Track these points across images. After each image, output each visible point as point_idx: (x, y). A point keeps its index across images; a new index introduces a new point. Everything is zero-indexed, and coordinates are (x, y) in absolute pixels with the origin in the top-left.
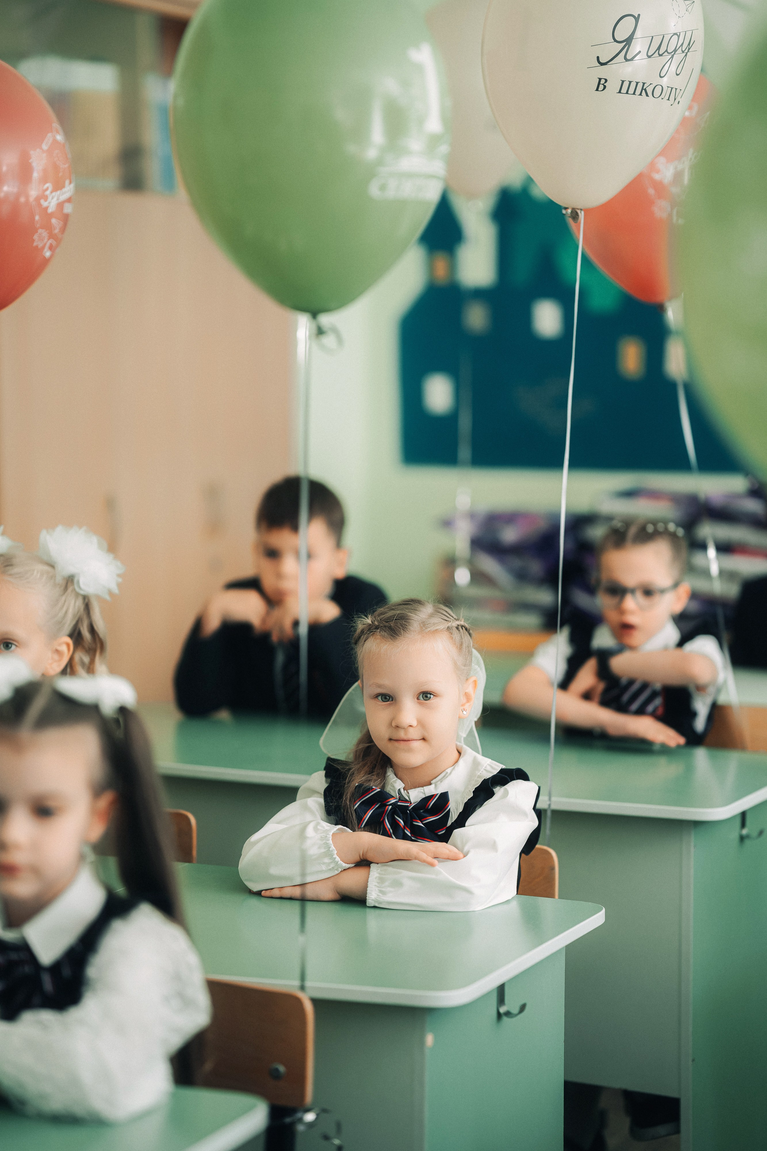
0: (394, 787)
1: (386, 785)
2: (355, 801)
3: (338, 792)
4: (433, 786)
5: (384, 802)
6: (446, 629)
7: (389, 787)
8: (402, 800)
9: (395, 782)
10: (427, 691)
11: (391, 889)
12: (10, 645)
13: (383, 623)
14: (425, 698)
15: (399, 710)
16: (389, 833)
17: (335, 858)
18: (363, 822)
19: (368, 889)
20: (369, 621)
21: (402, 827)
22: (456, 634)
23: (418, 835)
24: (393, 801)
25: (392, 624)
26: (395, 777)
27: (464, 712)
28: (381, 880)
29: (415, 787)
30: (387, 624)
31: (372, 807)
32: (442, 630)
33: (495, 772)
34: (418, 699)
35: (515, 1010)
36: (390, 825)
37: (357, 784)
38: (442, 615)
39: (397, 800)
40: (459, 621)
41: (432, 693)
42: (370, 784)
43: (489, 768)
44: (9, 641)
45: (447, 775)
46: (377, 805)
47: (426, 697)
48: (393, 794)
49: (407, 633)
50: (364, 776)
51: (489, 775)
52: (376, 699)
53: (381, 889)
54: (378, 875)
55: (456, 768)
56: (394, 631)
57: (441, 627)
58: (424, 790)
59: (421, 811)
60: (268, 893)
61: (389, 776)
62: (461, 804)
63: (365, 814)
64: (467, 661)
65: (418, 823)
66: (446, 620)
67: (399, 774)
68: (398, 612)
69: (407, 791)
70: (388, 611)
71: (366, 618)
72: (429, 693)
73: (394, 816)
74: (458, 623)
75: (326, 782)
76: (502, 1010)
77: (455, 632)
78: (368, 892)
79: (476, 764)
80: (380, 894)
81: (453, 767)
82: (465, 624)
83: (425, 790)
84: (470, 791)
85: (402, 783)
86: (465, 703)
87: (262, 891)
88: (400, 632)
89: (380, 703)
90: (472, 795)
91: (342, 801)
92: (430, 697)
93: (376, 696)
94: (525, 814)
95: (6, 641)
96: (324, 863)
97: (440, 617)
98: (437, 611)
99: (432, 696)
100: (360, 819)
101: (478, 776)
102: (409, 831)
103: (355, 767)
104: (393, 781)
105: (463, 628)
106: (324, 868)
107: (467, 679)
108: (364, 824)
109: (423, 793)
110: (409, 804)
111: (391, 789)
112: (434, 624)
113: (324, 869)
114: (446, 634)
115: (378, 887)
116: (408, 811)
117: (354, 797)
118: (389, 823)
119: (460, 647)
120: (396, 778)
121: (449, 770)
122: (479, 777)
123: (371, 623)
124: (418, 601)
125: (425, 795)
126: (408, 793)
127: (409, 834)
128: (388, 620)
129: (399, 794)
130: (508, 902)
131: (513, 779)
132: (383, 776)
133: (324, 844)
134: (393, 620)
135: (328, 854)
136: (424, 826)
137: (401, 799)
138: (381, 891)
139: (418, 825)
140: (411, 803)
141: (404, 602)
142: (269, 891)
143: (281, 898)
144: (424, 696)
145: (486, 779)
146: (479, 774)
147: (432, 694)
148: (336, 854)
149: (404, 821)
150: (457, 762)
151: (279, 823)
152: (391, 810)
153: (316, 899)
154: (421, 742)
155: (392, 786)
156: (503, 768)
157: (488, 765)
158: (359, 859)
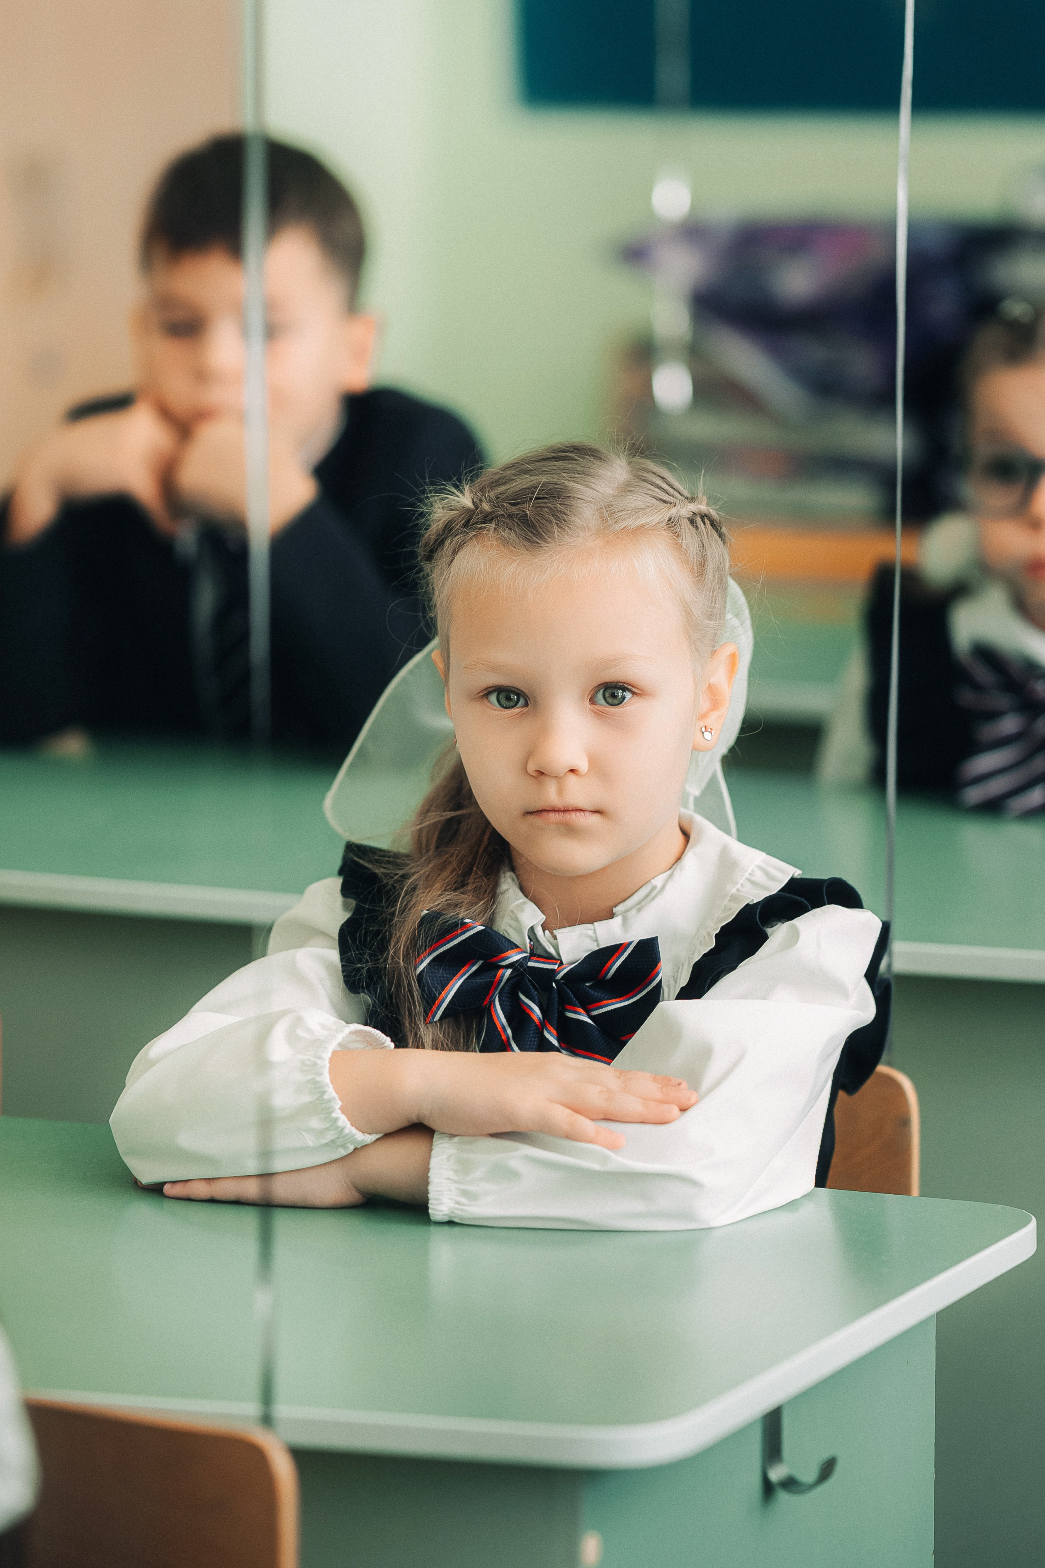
0: (517, 920)
1: (498, 917)
2: (419, 955)
3: (378, 932)
4: (617, 922)
5: (494, 960)
6: (663, 524)
7: (504, 921)
8: (540, 956)
9: (520, 907)
10: (618, 682)
11: (492, 1186)
13: (503, 506)
14: (610, 700)
15: (543, 732)
16: (504, 1037)
17: (336, 1119)
18: (438, 1009)
19: (430, 1188)
20: (465, 499)
21: (536, 1020)
22: (689, 538)
23: (578, 1042)
24: (515, 957)
25: (529, 509)
26: (521, 894)
27: (707, 735)
28: (463, 1169)
29: (572, 923)
30: (514, 510)
31: (463, 974)
32: (655, 528)
33: (775, 888)
34: (592, 701)
35: (808, 1475)
36: (506, 1017)
37: (426, 912)
38: (652, 488)
39: (525, 955)
40: (696, 502)
41: (630, 687)
42: (458, 914)
43: (759, 877)
45: (654, 893)
46: (474, 965)
47: (614, 696)
48: (514, 938)
49: (568, 534)
50: (441, 895)
51: (757, 896)
52: (485, 700)
53: (462, 1187)
54: (452, 1155)
55: (677, 873)
56: (534, 527)
57: (651, 519)
58: (595, 930)
59: (587, 984)
60: (179, 1190)
61: (505, 891)
62: (686, 967)
63: (443, 988)
64: (717, 606)
65: (580, 1013)
66: (665, 502)
67: (533, 888)
68: (544, 479)
69: (552, 933)
70: (513, 475)
71: (458, 494)
72: (620, 688)
73: (518, 996)
74: (693, 507)
75: (346, 907)
76: (776, 1474)
77: (687, 531)
78: (430, 1196)
79: (727, 867)
80: (463, 1200)
81: (669, 872)
82: (711, 511)
83: (598, 932)
85: (539, 911)
86: (708, 712)
87: (165, 1183)
88: (550, 532)
89: (496, 712)
90: (713, 945)
91: (386, 960)
92: (624, 698)
93: (486, 693)
94: (845, 989)
96: (309, 1130)
97: (649, 492)
98: (639, 477)
99: (628, 695)
100: (430, 1001)
101: (732, 896)
102: (555, 1032)
103: (418, 872)
104: (518, 906)
105: (706, 520)
106: (310, 1141)
107: (714, 653)
108: (440, 1013)
109: (591, 938)
110: (556, 967)
111: (510, 926)
112: (636, 511)
113: (311, 1144)
114: (666, 534)
115: (456, 1182)
116: (554, 985)
117: (414, 950)
118: (504, 1013)
119: (700, 570)
120: (523, 899)
121: (658, 881)
122: (734, 898)
123: (470, 505)
124: (591, 449)
125: (598, 945)
126: (555, 938)
127: (553, 1039)
128: (516, 499)
129: (531, 940)
131: (817, 903)
132: (492, 895)
133: (309, 1081)
134: (531, 499)
135: (320, 1107)
136: (590, 1021)
137: (537, 952)
138: (465, 1193)
139: (578, 1020)
140: (561, 963)
141: (554, 451)
142: (181, 1183)
143: (213, 1201)
144: (607, 695)
145: (751, 904)
146: (734, 891)
147: (630, 690)
148: (338, 1106)
149: (541, 1009)
150: (679, 859)
151: (221, 1009)
152: (509, 979)
153: (303, 1204)
154: (596, 818)
155: (512, 919)
156: (796, 876)
157: (760, 868)
158: (405, 1124)
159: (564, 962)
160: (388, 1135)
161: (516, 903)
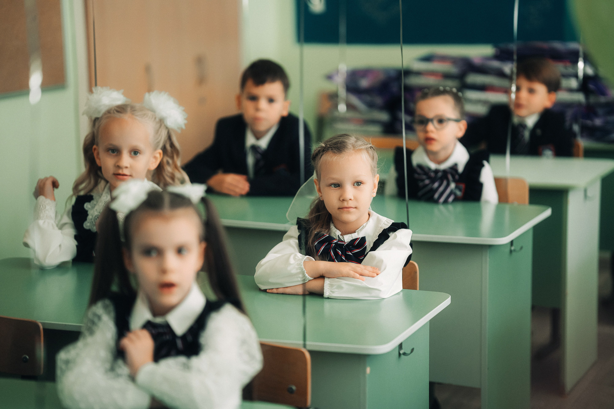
0: (335, 234)
1: (331, 234)
2: (315, 242)
4: (357, 233)
5: (331, 242)
6: (365, 149)
7: (332, 234)
8: (340, 241)
10: (359, 181)
11: (337, 290)
12: (136, 153)
13: (332, 145)
14: (357, 185)
15: (344, 192)
16: (333, 258)
17: (305, 275)
18: (319, 253)
19: (324, 290)
20: (323, 145)
21: (340, 254)
22: (370, 152)
23: (349, 259)
24: (335, 241)
26: (335, 228)
27: (374, 194)
28: (331, 285)
29: (347, 234)
31: (324, 245)
32: (363, 149)
33: (389, 225)
34: (354, 185)
35: (408, 352)
37: (315, 233)
39: (337, 241)
42: (322, 233)
43: (386, 223)
44: (136, 150)
45: (364, 227)
46: (326, 243)
48: (335, 237)
49: (347, 150)
50: (318, 230)
51: (386, 227)
52: (331, 187)
53: (331, 290)
54: (329, 283)
55: (368, 223)
56: (340, 149)
57: (363, 147)
58: (352, 235)
59: (351, 247)
60: (270, 291)
61: (332, 228)
62: (372, 242)
63: (320, 248)
65: (349, 253)
66: (365, 144)
67: (337, 226)
68: (339, 140)
70: (333, 140)
71: (321, 144)
72: (360, 183)
73: (336, 249)
74: (370, 145)
75: (299, 232)
76: (401, 353)
77: (369, 150)
78: (324, 292)
79: (378, 221)
80: (331, 293)
84: (376, 235)
85: (340, 232)
86: (374, 188)
87: (267, 289)
88: (343, 149)
89: (333, 189)
90: (378, 238)
92: (360, 185)
93: (331, 185)
94: (406, 247)
95: (134, 150)
96: (299, 277)
97: (361, 142)
100: (318, 251)
102: (344, 257)
105: (373, 148)
106: (299, 279)
109: (351, 237)
110: (344, 243)
111: (334, 235)
112: (360, 145)
113: (300, 280)
114: (366, 151)
115: (330, 289)
116: (344, 247)
117: (314, 240)
118: (333, 253)
119: (373, 158)
121: (365, 225)
122: (381, 228)
123: (325, 146)
126: (343, 237)
127: (344, 259)
128: (334, 144)
129: (338, 238)
130: (398, 294)
131: (399, 228)
132: (329, 228)
133: (299, 267)
134: (337, 144)
135: (302, 272)
136: (351, 254)
137: (340, 240)
138: (331, 291)
140: (345, 242)
141: (340, 135)
142: (271, 290)
143: (277, 293)
145: (385, 229)
146: (381, 226)
147: (362, 183)
148: (306, 272)
149: (341, 252)
150: (368, 220)
151: (275, 253)
152: (334, 246)
153: (296, 294)
154: (355, 209)
155: (334, 233)
156: (393, 222)
157: (386, 221)
158: (319, 276)
159: (346, 242)
160: (315, 278)
161: (335, 230)
